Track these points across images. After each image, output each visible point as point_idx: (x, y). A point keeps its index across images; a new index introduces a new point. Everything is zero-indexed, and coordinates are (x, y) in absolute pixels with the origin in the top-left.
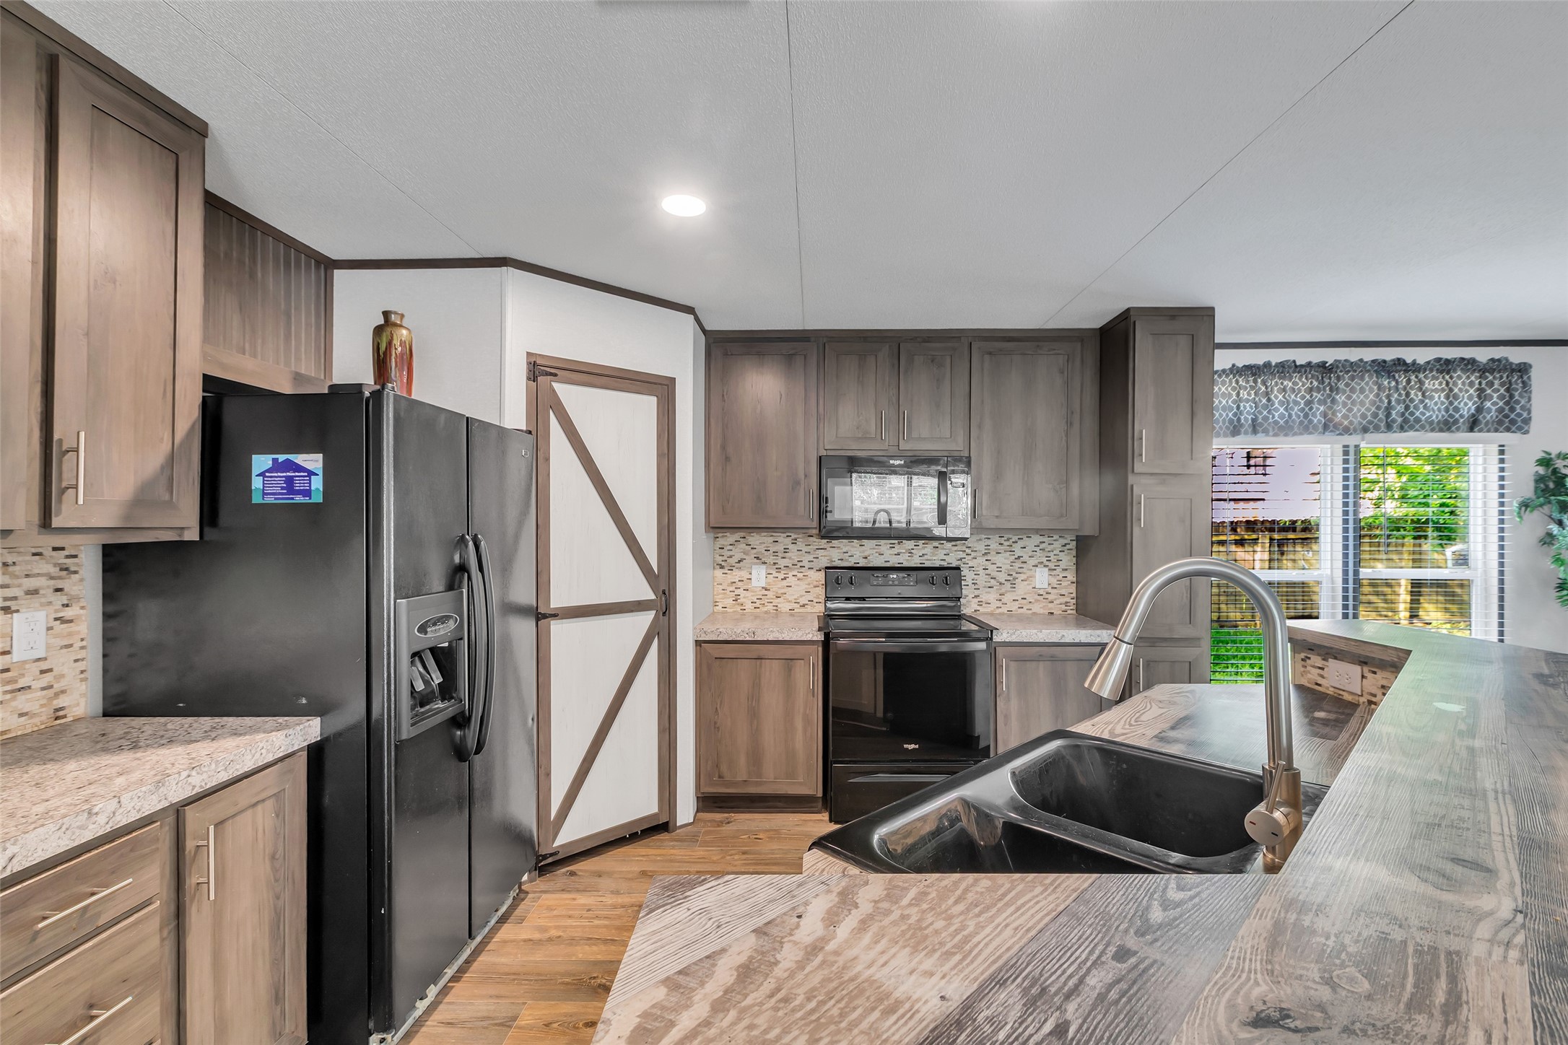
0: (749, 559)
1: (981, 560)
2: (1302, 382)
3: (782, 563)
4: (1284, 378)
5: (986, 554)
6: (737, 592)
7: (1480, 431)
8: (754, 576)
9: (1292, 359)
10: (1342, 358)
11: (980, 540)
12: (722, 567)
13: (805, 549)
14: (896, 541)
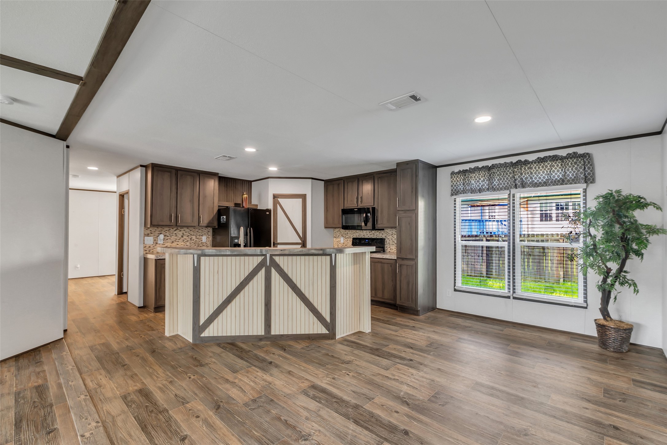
0: (340, 235)
1: (391, 237)
2: (482, 173)
3: (347, 237)
4: (474, 173)
5: (392, 235)
6: (338, 244)
7: (566, 184)
8: (341, 240)
9: (477, 166)
10: (498, 163)
11: (390, 230)
12: (335, 238)
13: (351, 233)
14: (370, 231)
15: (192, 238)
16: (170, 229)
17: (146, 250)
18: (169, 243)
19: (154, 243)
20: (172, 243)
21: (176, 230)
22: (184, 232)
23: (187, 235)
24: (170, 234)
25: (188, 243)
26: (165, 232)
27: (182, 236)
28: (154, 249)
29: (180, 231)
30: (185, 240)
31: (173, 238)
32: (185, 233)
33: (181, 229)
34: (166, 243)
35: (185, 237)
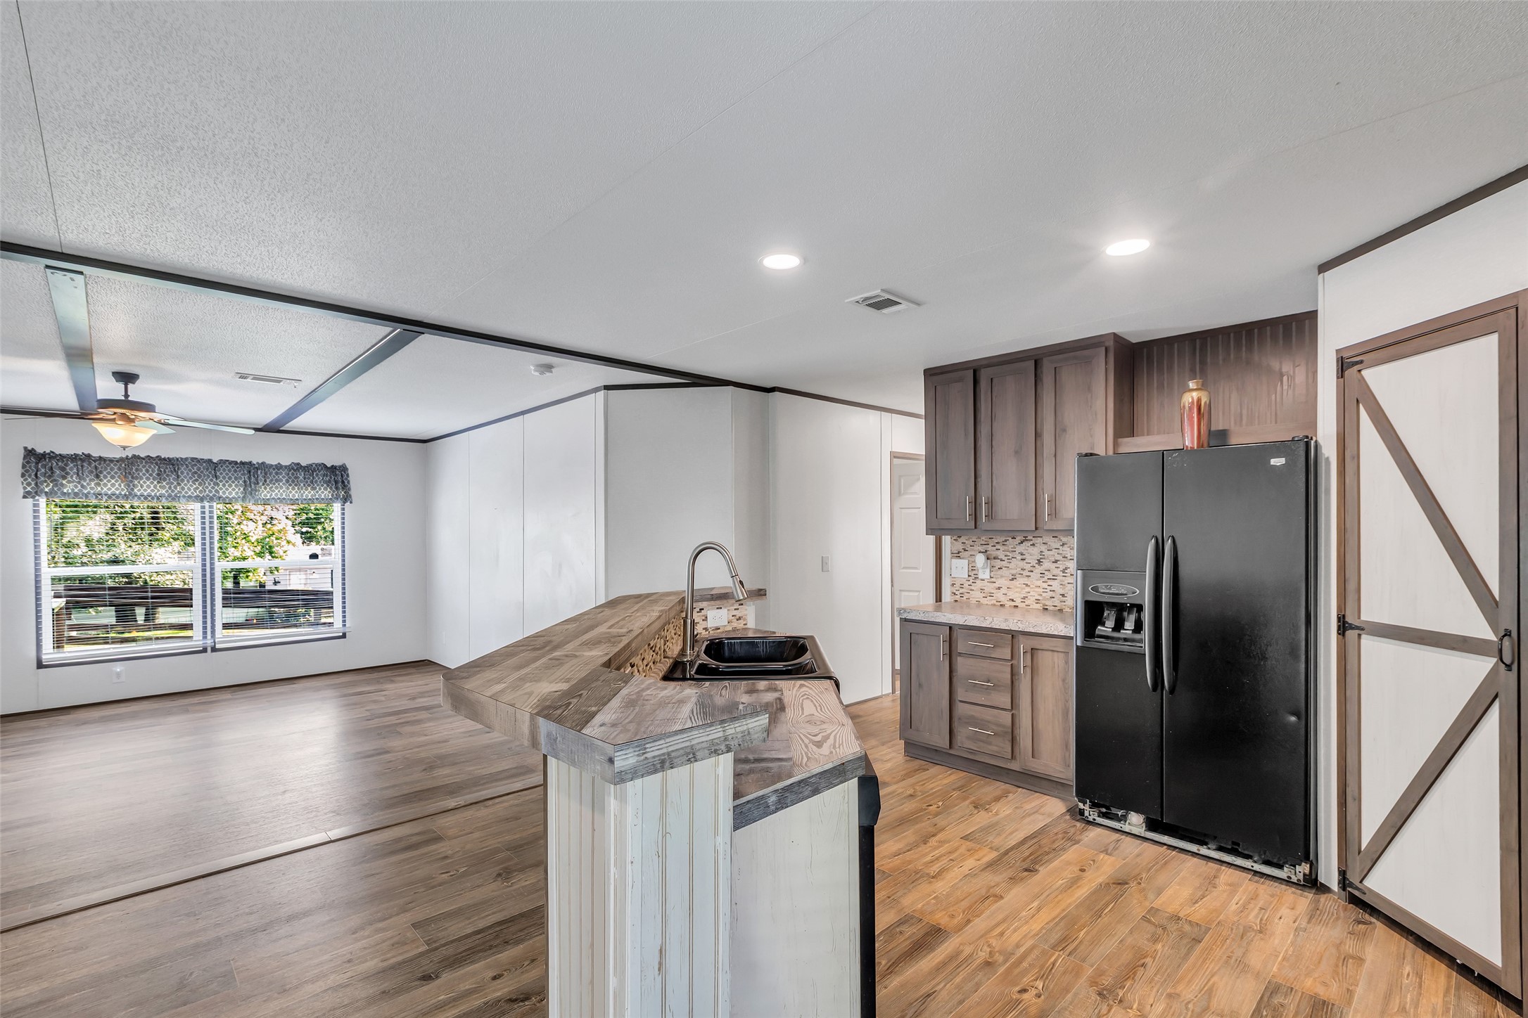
15: (1066, 569)
16: (1006, 541)
17: (955, 594)
18: (1003, 579)
19: (969, 576)
20: (1012, 579)
21: (1022, 543)
22: (1043, 548)
23: (1053, 559)
24: (1008, 554)
25: (1055, 584)
26: (994, 548)
27: (1039, 562)
28: (970, 592)
29: (1033, 545)
30: (1046, 573)
31: (1016, 564)
32: (1046, 553)
33: (1035, 540)
34: (996, 578)
35: (1047, 564)
